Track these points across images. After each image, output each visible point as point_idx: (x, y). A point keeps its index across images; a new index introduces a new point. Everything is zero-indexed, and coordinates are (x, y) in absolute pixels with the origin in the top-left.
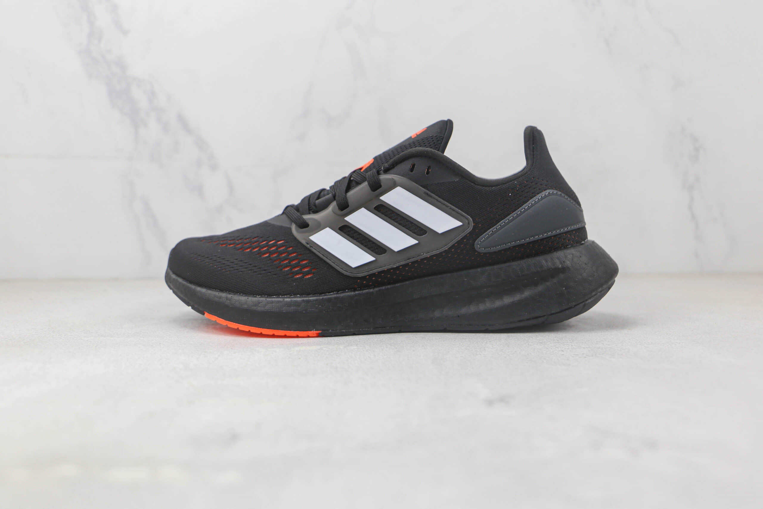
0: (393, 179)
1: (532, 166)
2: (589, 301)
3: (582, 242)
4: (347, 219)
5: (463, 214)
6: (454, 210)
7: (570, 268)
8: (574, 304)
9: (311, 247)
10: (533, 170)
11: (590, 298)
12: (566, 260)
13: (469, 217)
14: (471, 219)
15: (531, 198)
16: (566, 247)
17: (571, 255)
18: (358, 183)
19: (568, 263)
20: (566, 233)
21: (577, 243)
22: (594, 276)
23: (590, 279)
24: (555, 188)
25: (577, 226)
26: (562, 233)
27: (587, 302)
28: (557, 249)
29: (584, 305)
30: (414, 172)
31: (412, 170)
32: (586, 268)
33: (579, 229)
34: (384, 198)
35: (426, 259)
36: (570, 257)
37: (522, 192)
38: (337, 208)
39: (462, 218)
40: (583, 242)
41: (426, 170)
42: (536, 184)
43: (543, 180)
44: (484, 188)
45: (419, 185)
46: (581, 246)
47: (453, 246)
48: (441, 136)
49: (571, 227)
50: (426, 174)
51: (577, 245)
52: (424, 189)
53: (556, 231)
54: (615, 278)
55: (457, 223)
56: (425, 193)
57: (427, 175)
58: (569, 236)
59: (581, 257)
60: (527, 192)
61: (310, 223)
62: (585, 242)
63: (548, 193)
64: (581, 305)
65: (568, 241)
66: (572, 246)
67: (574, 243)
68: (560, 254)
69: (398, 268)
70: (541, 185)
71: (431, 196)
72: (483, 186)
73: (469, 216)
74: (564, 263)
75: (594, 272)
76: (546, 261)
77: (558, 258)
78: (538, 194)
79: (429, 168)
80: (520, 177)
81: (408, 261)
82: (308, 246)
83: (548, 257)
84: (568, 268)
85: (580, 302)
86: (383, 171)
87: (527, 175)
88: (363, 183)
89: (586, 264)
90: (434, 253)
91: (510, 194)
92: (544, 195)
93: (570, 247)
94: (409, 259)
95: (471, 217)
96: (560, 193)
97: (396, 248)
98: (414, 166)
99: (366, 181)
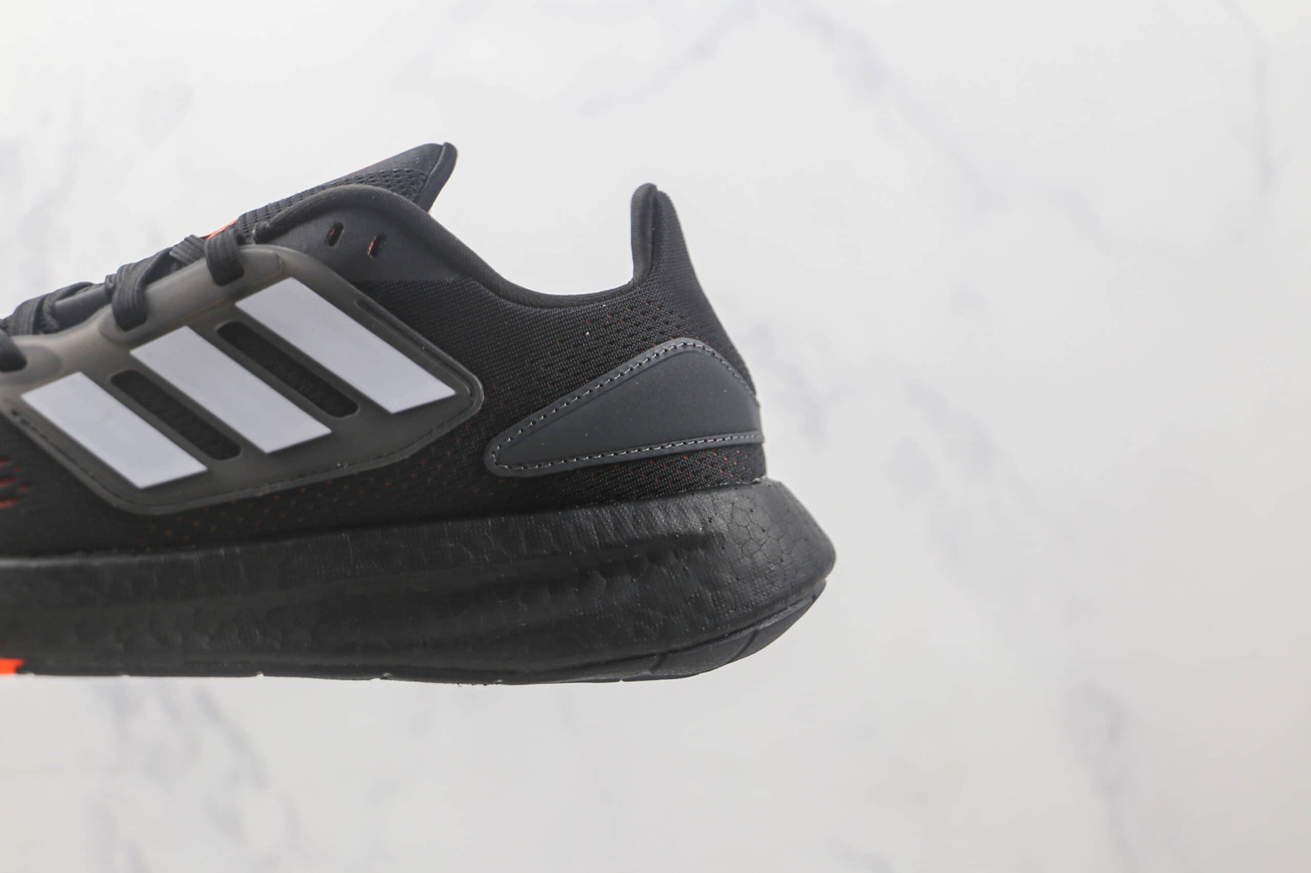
0: (277, 257)
1: (648, 274)
2: (767, 624)
3: (756, 477)
4: (138, 353)
5: (460, 368)
6: (436, 357)
7: (725, 536)
8: (730, 629)
9: (24, 422)
10: (650, 285)
11: (769, 617)
12: (716, 514)
13: (475, 378)
14: (480, 386)
15: (640, 351)
16: (718, 486)
17: (730, 506)
18: (181, 265)
19: (721, 524)
20: (717, 449)
21: (742, 479)
22: (782, 561)
23: (772, 569)
24: (699, 337)
25: (747, 437)
26: (710, 449)
27: (762, 627)
28: (691, 489)
29: (756, 633)
30: (336, 246)
31: (332, 239)
32: (764, 541)
33: (749, 445)
34: (247, 305)
35: (349, 478)
36: (726, 509)
37: (618, 331)
38: (113, 321)
39: (456, 378)
40: (757, 479)
41: (372, 244)
42: (655, 318)
43: (671, 313)
44: (520, 307)
45: (348, 280)
46: (754, 486)
47: (426, 450)
48: (422, 174)
49: (732, 438)
50: (369, 253)
51: (744, 483)
52: (360, 293)
53: (696, 442)
54: (825, 576)
55: (439, 390)
56: (362, 303)
57: (371, 257)
58: (726, 459)
59: (752, 511)
60: (631, 336)
61: (30, 358)
62: (761, 479)
63: (682, 344)
64: (746, 633)
65: (723, 470)
66: (734, 486)
67: (735, 478)
68: (704, 500)
69: (268, 499)
70: (667, 323)
71: (378, 315)
72: (519, 303)
73: (475, 374)
74: (710, 522)
75: (782, 552)
76: (667, 515)
77: (696, 509)
78: (658, 343)
79: (380, 239)
80: (615, 296)
81: (299, 483)
82: (16, 420)
83: (672, 505)
84: (721, 536)
85: (745, 625)
86: (255, 239)
87: (635, 294)
88: (192, 265)
89: (763, 531)
90: (372, 465)
91: (588, 333)
92: (672, 347)
93: (727, 487)
94: (301, 476)
95: (479, 378)
96: (711, 350)
97: (268, 443)
98: (338, 228)
99: (203, 257)
